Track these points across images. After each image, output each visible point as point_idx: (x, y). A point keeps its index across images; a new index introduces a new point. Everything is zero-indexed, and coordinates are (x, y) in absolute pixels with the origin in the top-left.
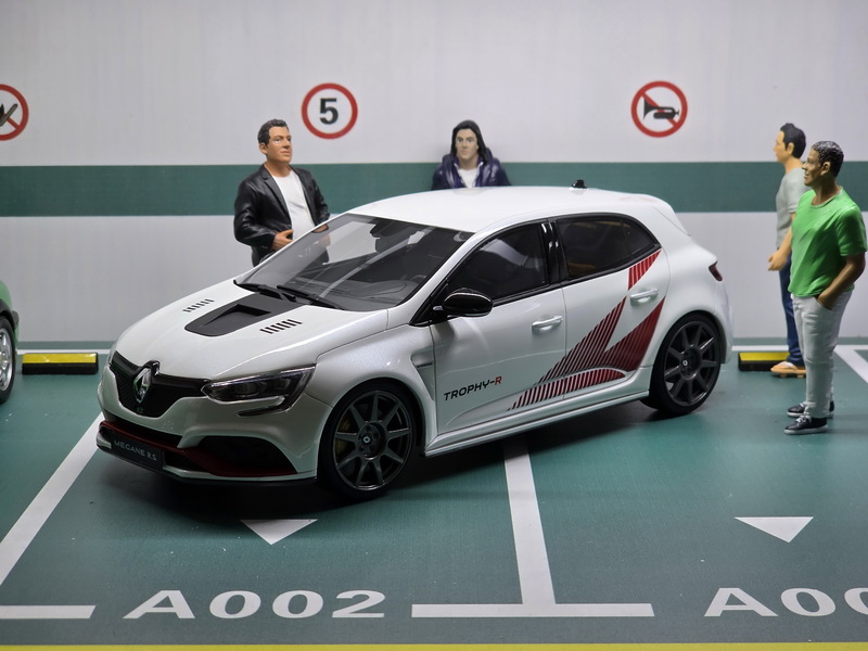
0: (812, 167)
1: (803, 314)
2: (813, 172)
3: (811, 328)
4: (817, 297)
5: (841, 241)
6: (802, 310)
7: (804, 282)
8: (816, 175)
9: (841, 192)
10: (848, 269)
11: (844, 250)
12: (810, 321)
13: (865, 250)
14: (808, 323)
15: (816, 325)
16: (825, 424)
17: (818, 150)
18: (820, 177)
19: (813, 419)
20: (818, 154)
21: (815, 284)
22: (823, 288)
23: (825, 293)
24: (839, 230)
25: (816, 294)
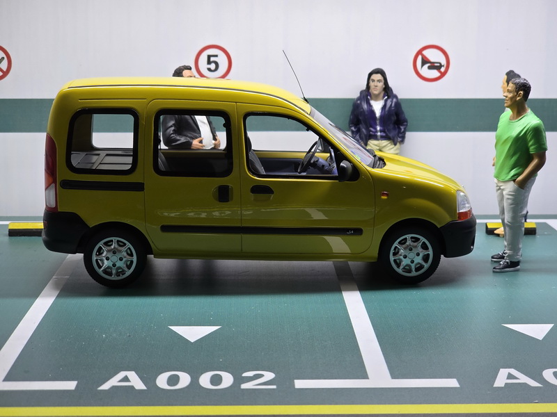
0: (510, 95)
1: (504, 193)
2: (511, 98)
3: (510, 201)
4: (514, 181)
5: (530, 143)
6: (503, 190)
7: (506, 170)
8: (514, 100)
9: (529, 111)
10: (535, 162)
11: (532, 149)
12: (509, 197)
13: (546, 149)
14: (508, 199)
15: (514, 200)
16: (518, 265)
17: (515, 84)
18: (516, 101)
19: (511, 262)
20: (515, 86)
21: (513, 172)
22: (518, 175)
23: (520, 178)
24: (529, 137)
25: (513, 179)
